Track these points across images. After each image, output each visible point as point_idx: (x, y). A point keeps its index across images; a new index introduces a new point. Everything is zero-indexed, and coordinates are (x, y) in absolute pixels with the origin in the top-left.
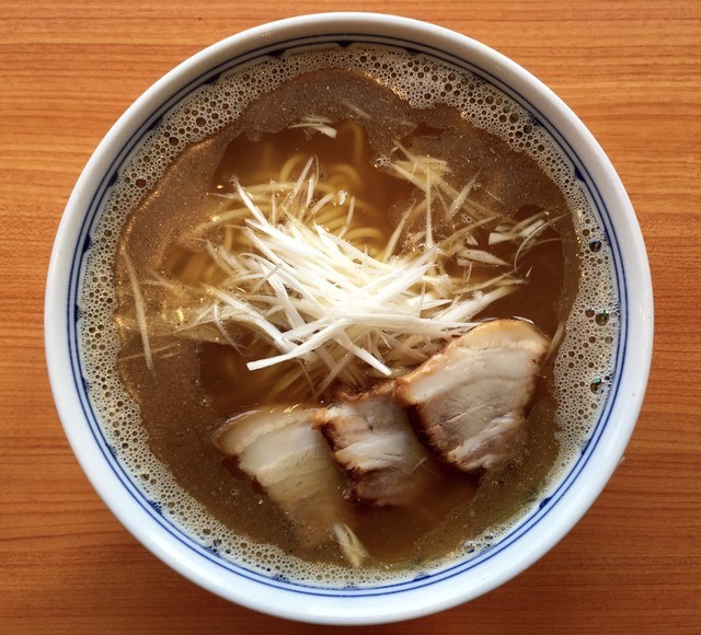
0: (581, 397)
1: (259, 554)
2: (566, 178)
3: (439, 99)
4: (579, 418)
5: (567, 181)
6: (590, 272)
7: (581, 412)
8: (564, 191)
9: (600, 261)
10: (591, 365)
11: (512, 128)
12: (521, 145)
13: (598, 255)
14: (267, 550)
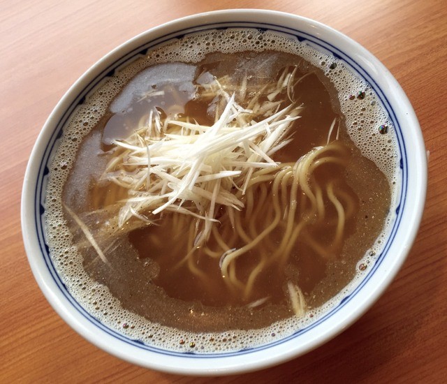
0: (378, 142)
1: (225, 340)
2: (296, 47)
3: (206, 52)
4: (385, 153)
5: (297, 48)
6: (338, 80)
7: (384, 149)
8: (299, 54)
9: (341, 71)
10: (372, 122)
11: (252, 42)
12: (262, 47)
13: (337, 69)
14: (229, 335)
